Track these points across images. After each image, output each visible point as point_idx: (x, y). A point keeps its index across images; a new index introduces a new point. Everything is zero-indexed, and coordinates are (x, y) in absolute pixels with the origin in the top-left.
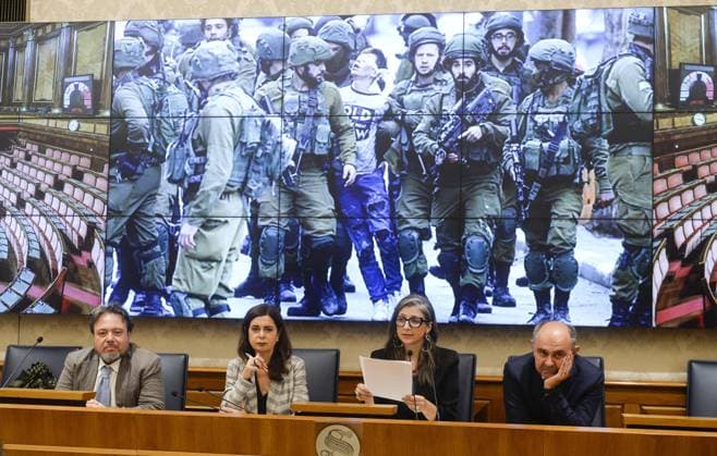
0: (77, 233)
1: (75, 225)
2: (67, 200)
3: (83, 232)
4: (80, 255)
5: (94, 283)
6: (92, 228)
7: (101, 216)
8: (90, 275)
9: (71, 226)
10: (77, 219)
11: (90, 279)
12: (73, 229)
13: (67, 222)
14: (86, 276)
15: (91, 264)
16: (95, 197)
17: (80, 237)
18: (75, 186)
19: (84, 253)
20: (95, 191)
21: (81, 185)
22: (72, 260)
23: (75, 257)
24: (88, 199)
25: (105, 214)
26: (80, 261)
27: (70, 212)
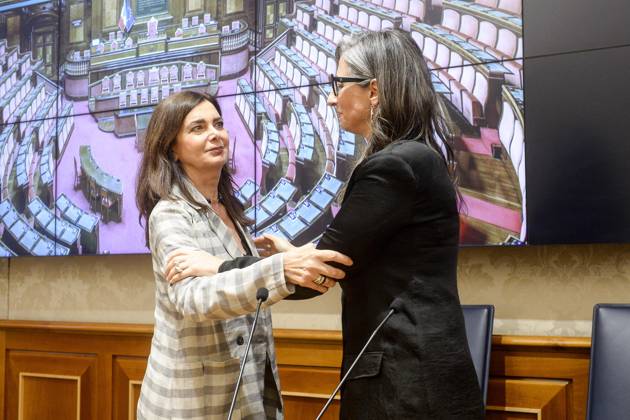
0: (471, 96)
1: (466, 82)
2: (449, 39)
3: (481, 93)
4: (479, 136)
5: (508, 185)
6: (496, 84)
7: (512, 60)
8: (499, 172)
9: (458, 84)
10: (469, 71)
11: (499, 180)
12: (463, 90)
13: (451, 79)
14: (491, 174)
15: (499, 151)
16: (499, 26)
17: (476, 104)
18: (461, 12)
19: (485, 132)
20: (497, 15)
21: (472, 8)
22: (465, 148)
23: (469, 141)
24: (487, 33)
25: (520, 54)
26: (479, 147)
27: (456, 59)
